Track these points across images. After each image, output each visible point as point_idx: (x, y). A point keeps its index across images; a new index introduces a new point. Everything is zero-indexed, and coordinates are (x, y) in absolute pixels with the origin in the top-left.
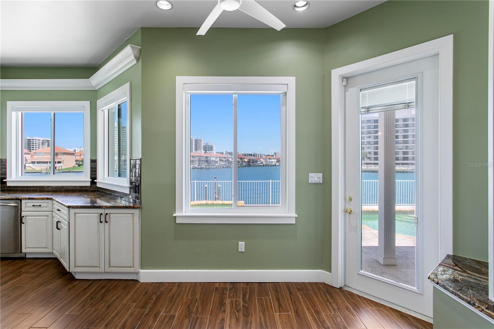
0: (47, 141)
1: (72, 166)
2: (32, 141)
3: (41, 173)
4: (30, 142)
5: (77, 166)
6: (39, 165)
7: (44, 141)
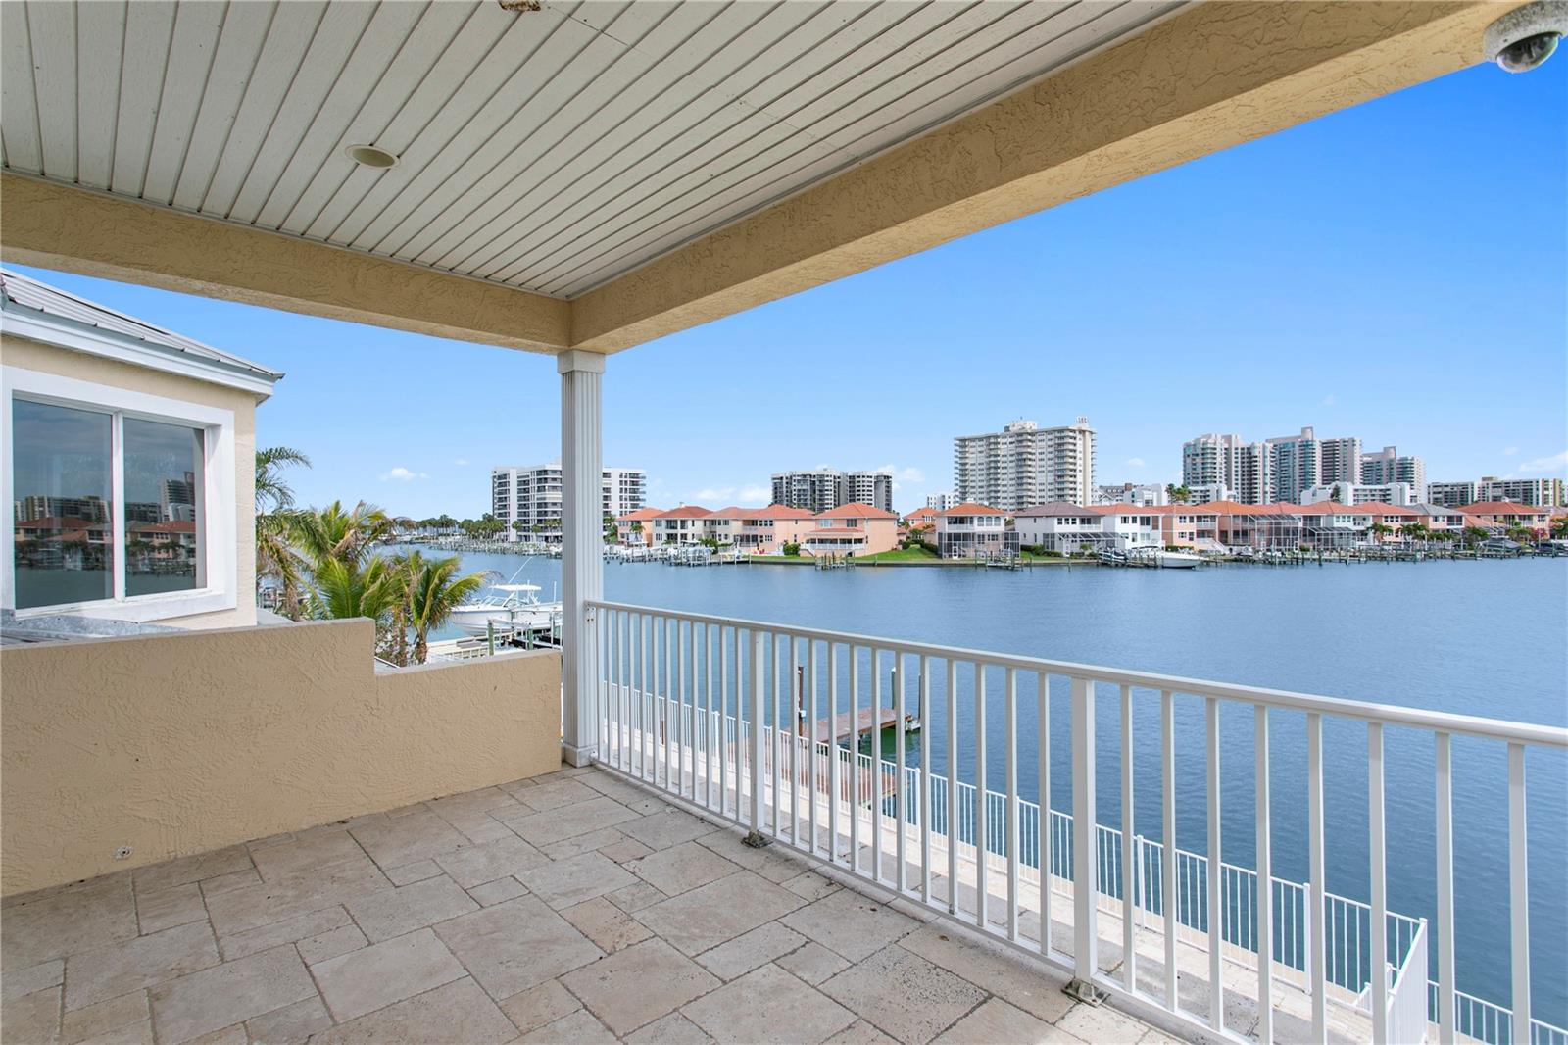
0: (885, 477)
1: (890, 549)
2: (857, 480)
3: (814, 567)
4: (854, 482)
5: (900, 547)
6: (822, 546)
7: (880, 479)
